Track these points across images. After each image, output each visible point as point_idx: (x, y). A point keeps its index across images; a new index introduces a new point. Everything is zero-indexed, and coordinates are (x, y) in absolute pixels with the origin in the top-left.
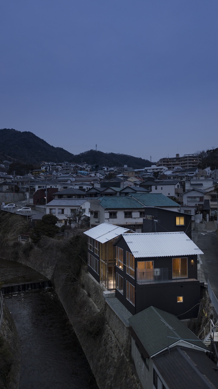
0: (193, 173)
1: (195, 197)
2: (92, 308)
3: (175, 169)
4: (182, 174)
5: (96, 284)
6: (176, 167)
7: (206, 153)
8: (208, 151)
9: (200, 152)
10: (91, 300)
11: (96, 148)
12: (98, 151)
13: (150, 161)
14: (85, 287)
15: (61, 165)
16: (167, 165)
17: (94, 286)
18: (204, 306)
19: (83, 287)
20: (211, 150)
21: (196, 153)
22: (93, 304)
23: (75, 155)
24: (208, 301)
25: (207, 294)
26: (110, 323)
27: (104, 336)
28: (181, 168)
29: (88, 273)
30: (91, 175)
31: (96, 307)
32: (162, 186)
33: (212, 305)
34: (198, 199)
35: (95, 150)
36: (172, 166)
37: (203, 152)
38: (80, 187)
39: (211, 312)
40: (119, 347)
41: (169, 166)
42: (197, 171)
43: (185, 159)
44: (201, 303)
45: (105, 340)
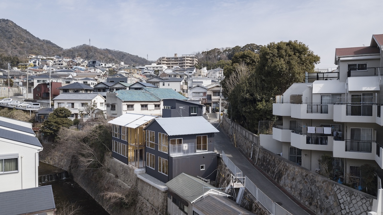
0: (192, 73)
1: (199, 93)
2: (122, 187)
3: (174, 68)
4: (182, 73)
5: (123, 166)
6: (175, 66)
7: (201, 54)
8: (203, 53)
9: (196, 53)
10: (119, 180)
11: (90, 43)
12: (92, 46)
13: (146, 59)
14: (111, 171)
15: (52, 59)
16: (166, 64)
17: (121, 168)
18: (221, 170)
19: (109, 170)
20: (206, 51)
21: (192, 54)
22: (122, 183)
23: (65, 49)
24: (224, 166)
25: (222, 162)
26: (143, 194)
27: (138, 205)
28: (179, 67)
29: (112, 158)
30: (90, 70)
31: (126, 185)
32: (168, 83)
33: (227, 168)
34: (202, 94)
35: (89, 45)
36: (171, 65)
37: (199, 53)
38: (84, 82)
39: (228, 173)
40: (155, 210)
41: (169, 65)
42: (195, 71)
43: (183, 59)
44: (218, 169)
45: (140, 208)
